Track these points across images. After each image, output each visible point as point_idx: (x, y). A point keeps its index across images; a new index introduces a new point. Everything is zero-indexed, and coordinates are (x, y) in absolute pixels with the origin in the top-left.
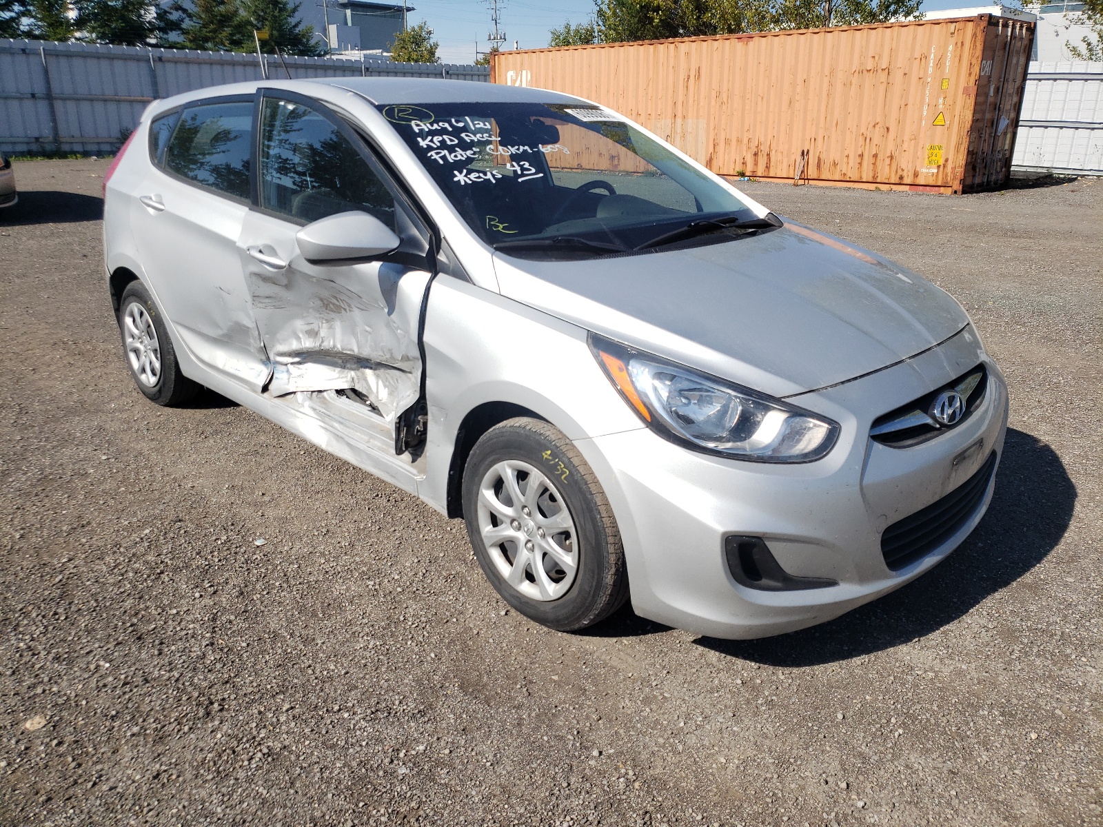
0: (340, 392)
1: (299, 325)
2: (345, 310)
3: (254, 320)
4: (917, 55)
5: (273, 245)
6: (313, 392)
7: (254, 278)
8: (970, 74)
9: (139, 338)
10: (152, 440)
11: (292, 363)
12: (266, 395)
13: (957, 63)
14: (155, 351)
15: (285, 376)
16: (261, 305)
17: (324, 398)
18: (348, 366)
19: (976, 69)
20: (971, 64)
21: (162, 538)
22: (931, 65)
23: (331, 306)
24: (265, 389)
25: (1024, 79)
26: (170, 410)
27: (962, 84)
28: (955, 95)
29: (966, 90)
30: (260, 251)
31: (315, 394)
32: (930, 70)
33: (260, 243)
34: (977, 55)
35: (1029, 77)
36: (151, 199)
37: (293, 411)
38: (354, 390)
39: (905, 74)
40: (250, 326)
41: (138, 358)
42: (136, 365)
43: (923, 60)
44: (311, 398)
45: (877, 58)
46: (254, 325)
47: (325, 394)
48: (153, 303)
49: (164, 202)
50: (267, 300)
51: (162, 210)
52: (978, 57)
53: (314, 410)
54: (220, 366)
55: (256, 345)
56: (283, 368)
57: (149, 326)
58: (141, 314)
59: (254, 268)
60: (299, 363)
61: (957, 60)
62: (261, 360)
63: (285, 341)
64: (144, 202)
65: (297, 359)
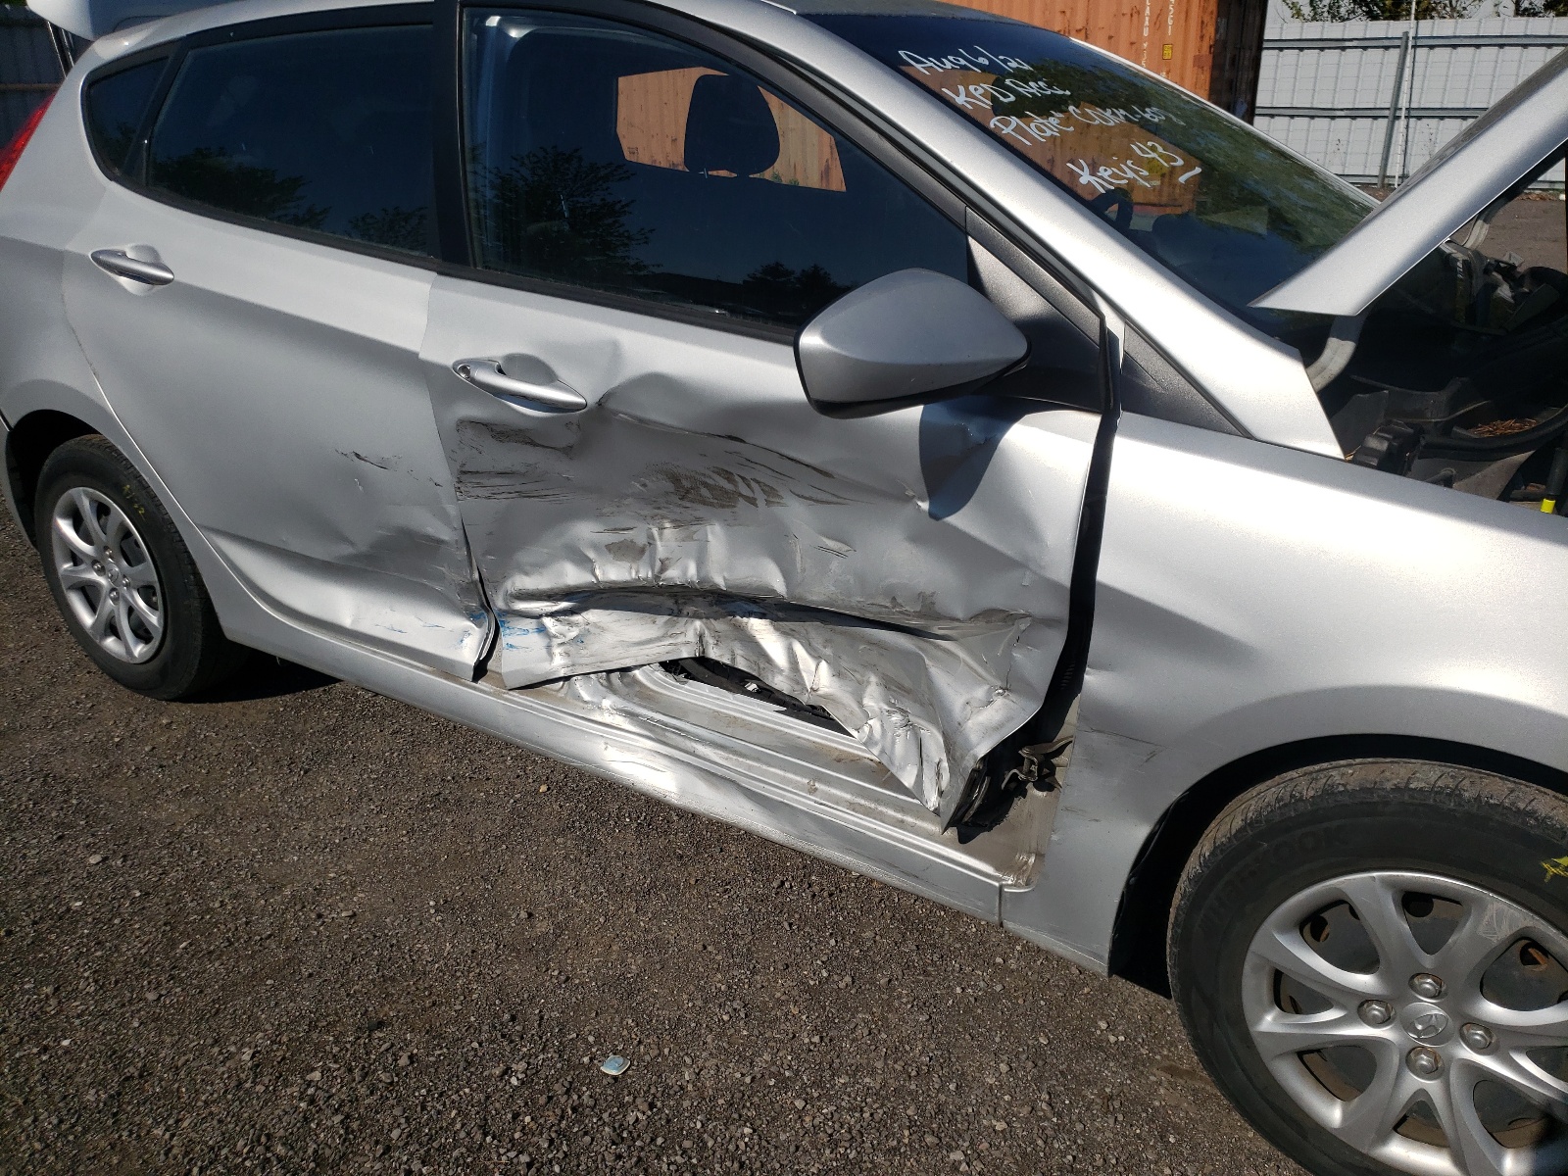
0: (672, 667)
1: (586, 531)
2: (752, 501)
3: (457, 524)
4: (1126, 10)
5: (542, 357)
6: (609, 672)
7: (469, 433)
8: (1202, 37)
9: (95, 562)
10: (186, 793)
11: (552, 615)
12: (481, 684)
13: (1182, 22)
14: (147, 592)
15: (536, 641)
16: (480, 492)
17: (636, 681)
18: (691, 609)
19: (1210, 30)
20: (1203, 22)
21: (363, 1090)
22: (1147, 23)
23: (704, 492)
24: (480, 670)
25: (1260, 49)
26: (187, 710)
27: (1192, 52)
28: (1183, 67)
29: (1197, 60)
30: (500, 371)
31: (615, 676)
32: (1146, 33)
33: (498, 351)
34: (1210, 9)
35: (1265, 45)
36: (124, 255)
37: (569, 721)
38: (703, 661)
39: (1110, 37)
40: (445, 537)
41: (93, 607)
42: (87, 619)
43: (1135, 16)
44: (611, 688)
45: (1068, 14)
46: (458, 536)
47: (637, 673)
48: (144, 486)
49: (166, 260)
50: (498, 481)
51: (165, 281)
52: (1212, 13)
53: (631, 715)
54: (347, 622)
55: (458, 579)
56: (531, 624)
57: (128, 534)
58: (102, 511)
59: (470, 410)
60: (571, 612)
61: (1183, 16)
62: (467, 608)
63: (538, 567)
64: (107, 263)
65: (564, 605)
